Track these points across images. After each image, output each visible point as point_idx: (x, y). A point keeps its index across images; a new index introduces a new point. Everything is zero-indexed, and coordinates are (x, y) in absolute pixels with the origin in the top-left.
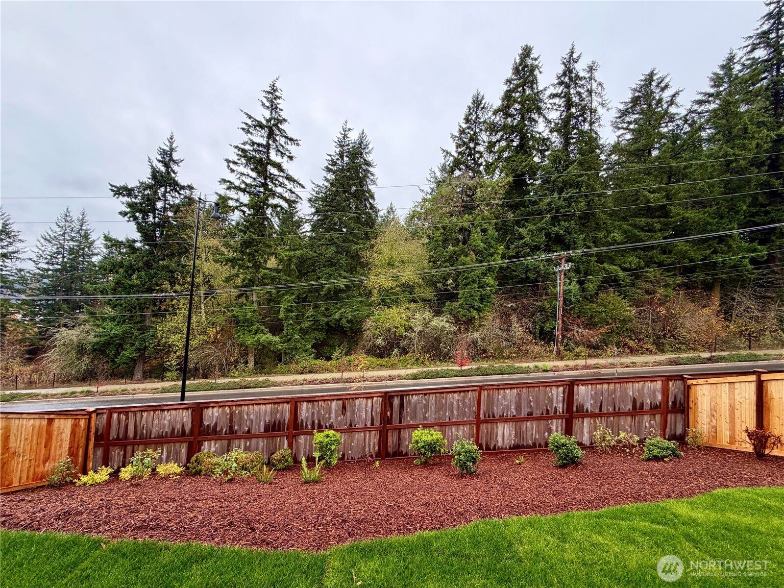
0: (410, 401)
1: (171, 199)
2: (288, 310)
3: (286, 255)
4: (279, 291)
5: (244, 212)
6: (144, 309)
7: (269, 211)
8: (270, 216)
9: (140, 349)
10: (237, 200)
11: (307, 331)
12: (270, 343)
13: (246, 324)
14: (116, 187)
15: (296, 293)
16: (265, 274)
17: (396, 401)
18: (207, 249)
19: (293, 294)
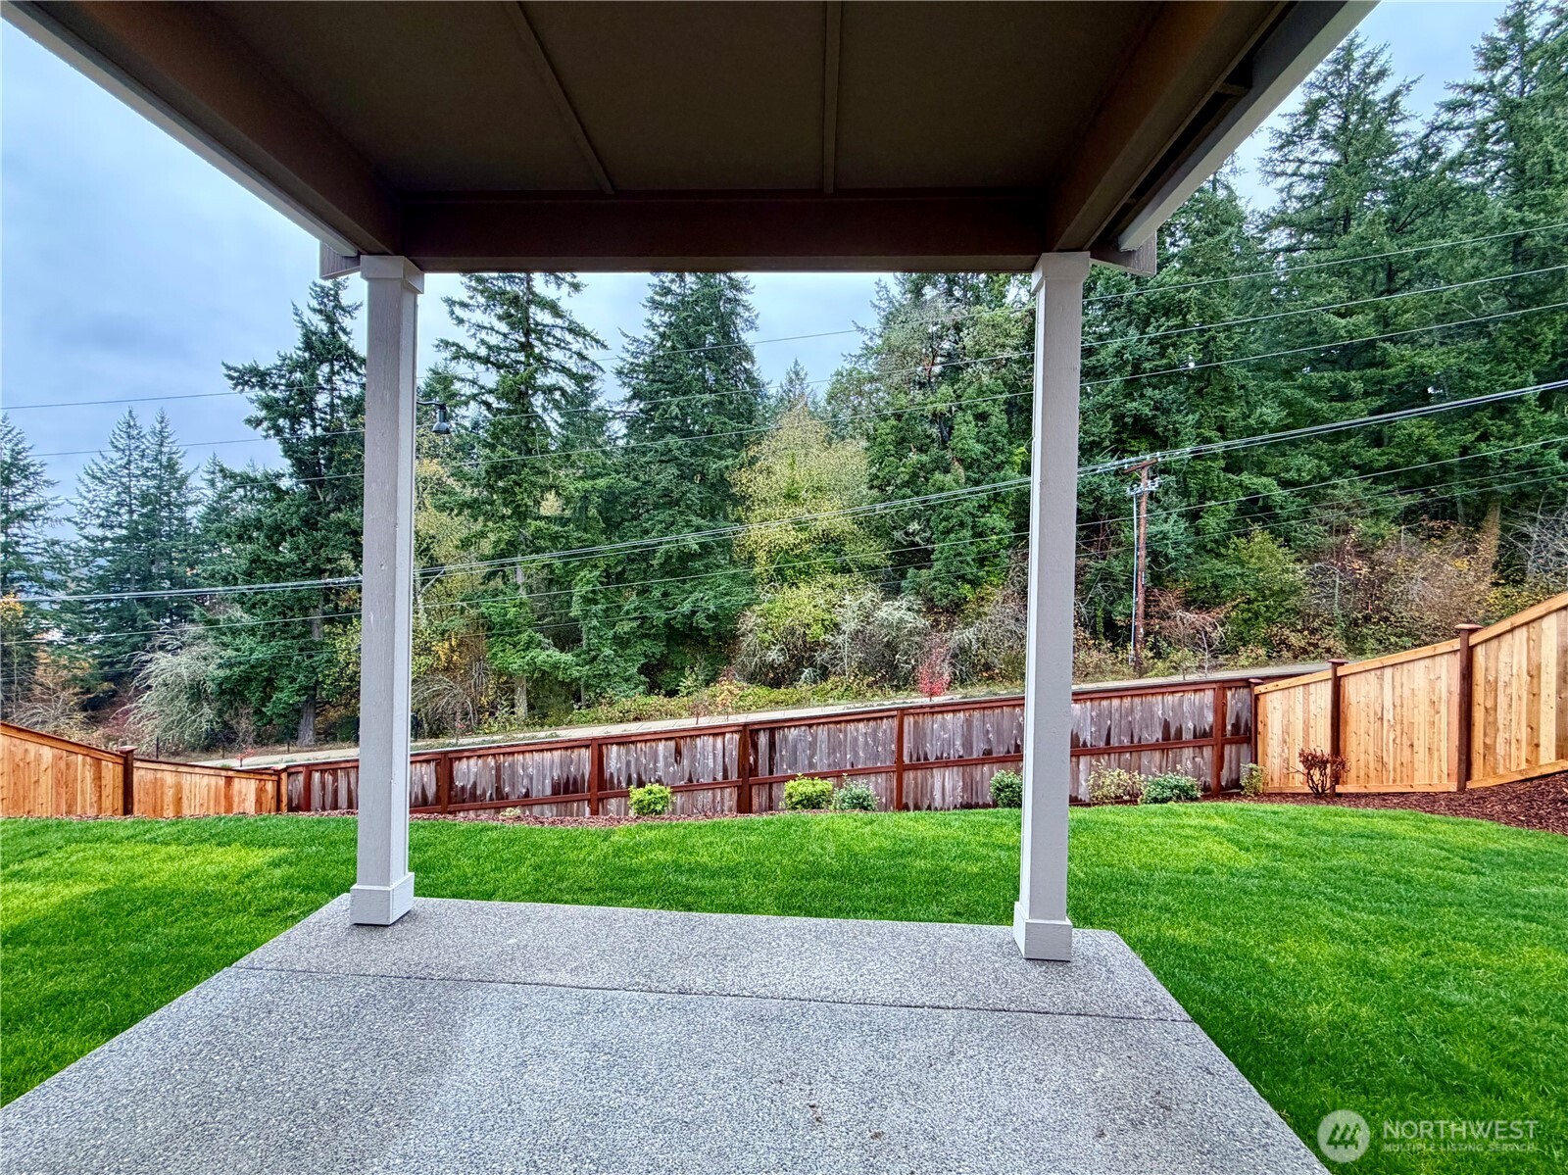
0: (785, 738)
1: (343, 387)
2: (588, 600)
3: (577, 490)
4: (568, 563)
5: (488, 406)
6: (307, 609)
7: (538, 400)
8: (539, 411)
9: (306, 688)
10: (474, 382)
11: (629, 640)
12: (556, 666)
13: (507, 631)
14: (236, 370)
15: (602, 564)
16: (539, 530)
17: (763, 739)
18: (421, 484)
19: (595, 566)
